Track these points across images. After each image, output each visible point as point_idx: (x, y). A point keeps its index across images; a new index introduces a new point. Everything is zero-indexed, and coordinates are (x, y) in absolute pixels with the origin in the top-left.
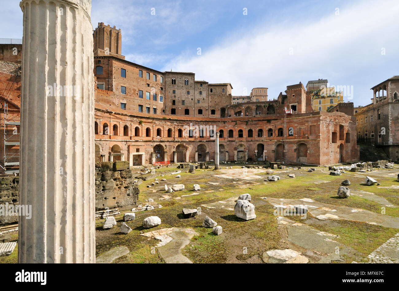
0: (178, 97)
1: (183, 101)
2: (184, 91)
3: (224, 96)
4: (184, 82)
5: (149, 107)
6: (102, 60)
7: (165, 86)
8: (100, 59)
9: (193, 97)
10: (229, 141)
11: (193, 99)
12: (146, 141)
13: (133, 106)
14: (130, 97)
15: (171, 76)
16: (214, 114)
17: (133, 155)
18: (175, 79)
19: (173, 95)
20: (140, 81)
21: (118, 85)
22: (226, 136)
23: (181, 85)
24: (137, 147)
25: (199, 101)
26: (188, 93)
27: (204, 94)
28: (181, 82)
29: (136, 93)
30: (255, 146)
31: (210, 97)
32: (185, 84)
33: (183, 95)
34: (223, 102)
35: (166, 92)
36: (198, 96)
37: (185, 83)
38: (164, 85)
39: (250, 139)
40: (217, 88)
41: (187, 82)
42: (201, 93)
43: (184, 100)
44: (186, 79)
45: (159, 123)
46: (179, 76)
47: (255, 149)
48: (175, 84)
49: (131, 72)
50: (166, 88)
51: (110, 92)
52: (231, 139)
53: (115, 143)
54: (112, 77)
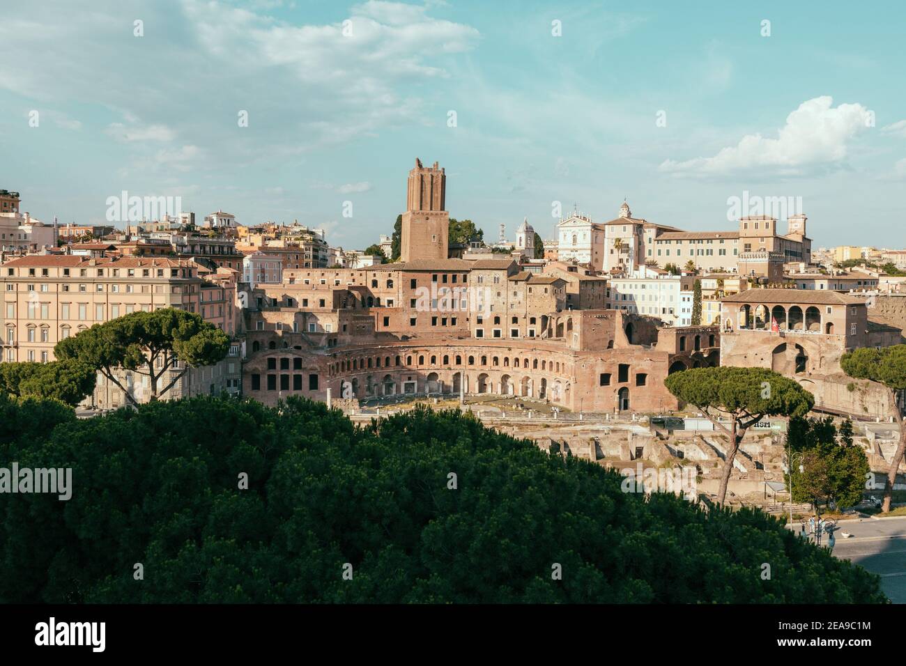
1: (492, 307)
2: (494, 292)
3: (547, 299)
4: (493, 281)
5: (447, 317)
6: (392, 273)
7: (469, 286)
8: (390, 273)
9: (505, 301)
10: (515, 372)
11: (505, 303)
12: (420, 370)
13: (426, 319)
15: (477, 272)
16: (535, 324)
18: (481, 275)
21: (407, 298)
23: (490, 284)
24: (409, 376)
25: (512, 306)
26: (499, 294)
27: (520, 296)
28: (489, 279)
30: (538, 381)
31: (528, 299)
32: (495, 283)
33: (492, 297)
36: (511, 299)
39: (535, 371)
40: (538, 287)
41: (496, 280)
42: (515, 294)
43: (493, 304)
44: (496, 276)
45: (434, 350)
46: (488, 272)
48: (482, 282)
49: (423, 280)
51: (399, 308)
52: (516, 369)
53: (388, 373)
54: (401, 291)
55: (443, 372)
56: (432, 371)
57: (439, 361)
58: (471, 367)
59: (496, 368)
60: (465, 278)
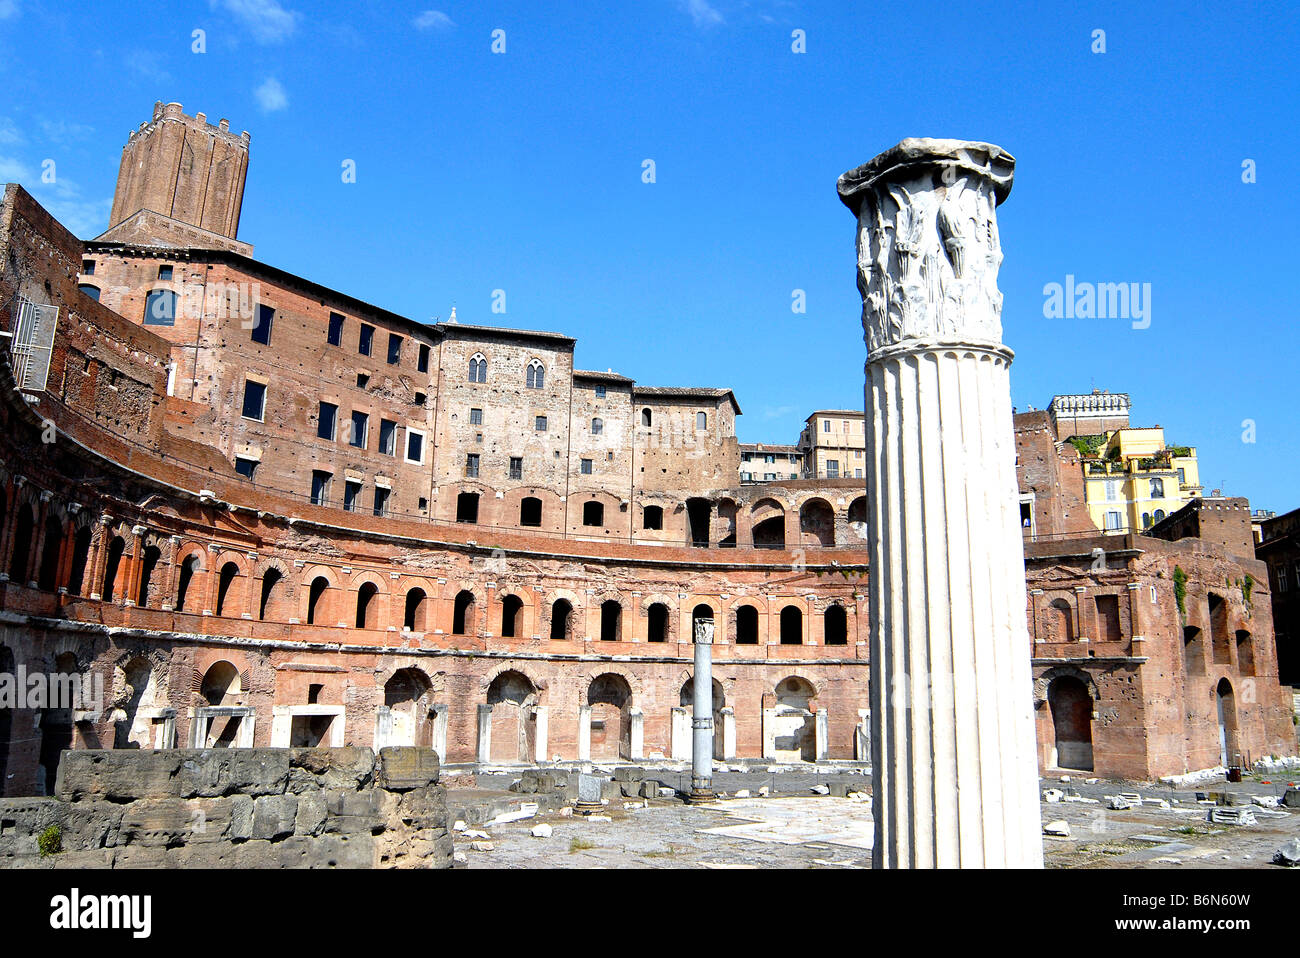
0: (492, 441)
1: (516, 463)
2: (526, 415)
4: (522, 375)
5: (358, 481)
6: (177, 266)
7: (437, 387)
8: (169, 263)
9: (562, 447)
10: (740, 662)
11: (564, 454)
12: (356, 652)
13: (291, 475)
14: (278, 433)
15: (466, 345)
16: (658, 526)
17: (296, 719)
18: (482, 357)
19: (472, 430)
20: (332, 362)
21: (233, 374)
22: (725, 636)
23: (513, 388)
24: (315, 679)
25: (587, 465)
26: (542, 422)
27: (614, 433)
28: (509, 372)
29: (309, 415)
30: (855, 690)
31: (639, 448)
32: (529, 386)
33: (514, 430)
34: (700, 475)
35: (439, 415)
36: (583, 443)
37: (530, 379)
38: (433, 382)
39: (835, 653)
40: (673, 409)
41: (536, 375)
42: (597, 427)
43: (519, 455)
44: (532, 362)
45: (418, 564)
46: (504, 349)
47: (858, 700)
48: (483, 379)
49: (296, 322)
50: (442, 399)
51: (190, 402)
52: (746, 651)
53: (220, 655)
54: (211, 338)
55: (449, 665)
56: (406, 663)
57: (437, 614)
58: (561, 647)
59: (661, 650)
60: (424, 353)
